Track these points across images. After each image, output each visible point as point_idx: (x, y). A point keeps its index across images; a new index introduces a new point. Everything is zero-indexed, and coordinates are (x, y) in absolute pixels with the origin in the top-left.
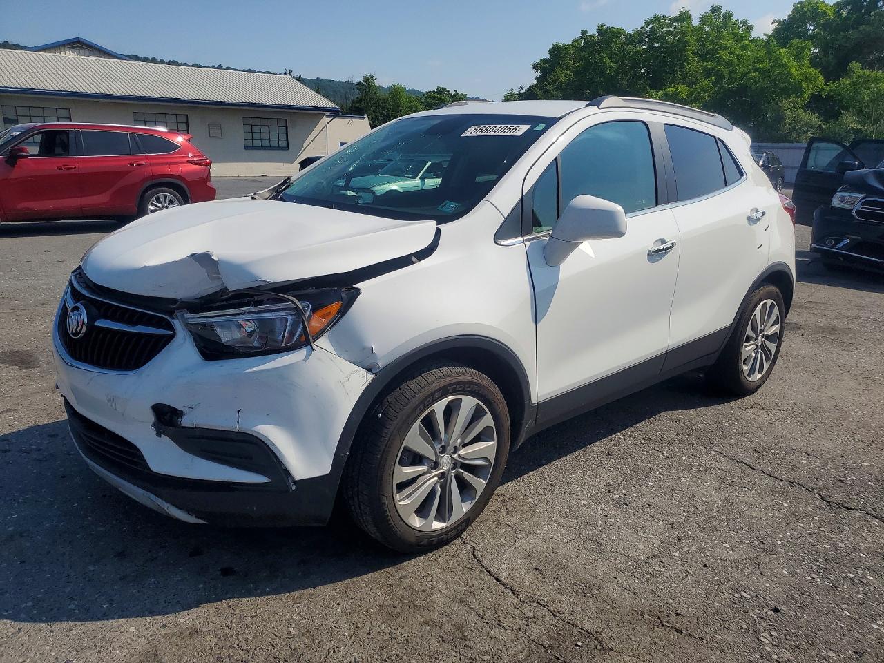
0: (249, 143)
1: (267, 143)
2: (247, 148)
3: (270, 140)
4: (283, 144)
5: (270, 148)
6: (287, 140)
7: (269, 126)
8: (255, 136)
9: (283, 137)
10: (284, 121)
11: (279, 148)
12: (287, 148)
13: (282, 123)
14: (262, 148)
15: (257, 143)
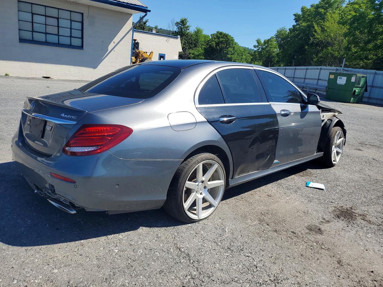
0: (28, 35)
1: (54, 39)
2: (22, 40)
3: (58, 35)
4: (76, 42)
5: (58, 45)
6: (82, 38)
7: (58, 19)
8: (37, 27)
9: (78, 34)
10: (81, 15)
11: (70, 46)
12: (81, 47)
13: (78, 17)
14: (46, 43)
15: (40, 37)
